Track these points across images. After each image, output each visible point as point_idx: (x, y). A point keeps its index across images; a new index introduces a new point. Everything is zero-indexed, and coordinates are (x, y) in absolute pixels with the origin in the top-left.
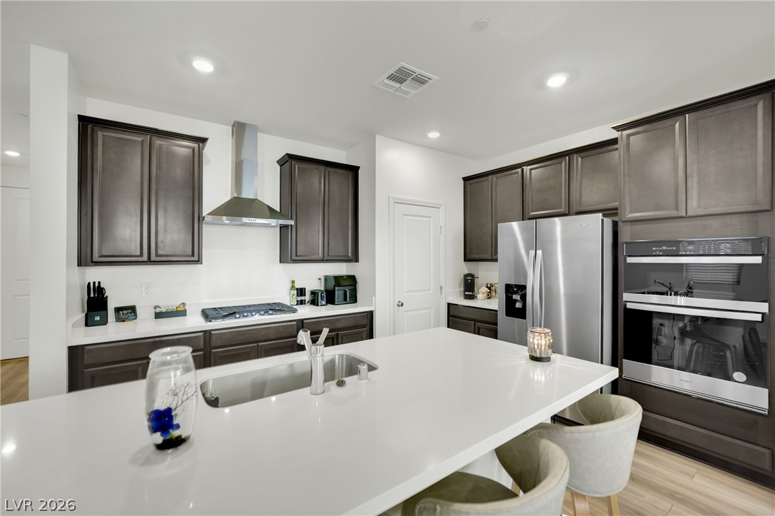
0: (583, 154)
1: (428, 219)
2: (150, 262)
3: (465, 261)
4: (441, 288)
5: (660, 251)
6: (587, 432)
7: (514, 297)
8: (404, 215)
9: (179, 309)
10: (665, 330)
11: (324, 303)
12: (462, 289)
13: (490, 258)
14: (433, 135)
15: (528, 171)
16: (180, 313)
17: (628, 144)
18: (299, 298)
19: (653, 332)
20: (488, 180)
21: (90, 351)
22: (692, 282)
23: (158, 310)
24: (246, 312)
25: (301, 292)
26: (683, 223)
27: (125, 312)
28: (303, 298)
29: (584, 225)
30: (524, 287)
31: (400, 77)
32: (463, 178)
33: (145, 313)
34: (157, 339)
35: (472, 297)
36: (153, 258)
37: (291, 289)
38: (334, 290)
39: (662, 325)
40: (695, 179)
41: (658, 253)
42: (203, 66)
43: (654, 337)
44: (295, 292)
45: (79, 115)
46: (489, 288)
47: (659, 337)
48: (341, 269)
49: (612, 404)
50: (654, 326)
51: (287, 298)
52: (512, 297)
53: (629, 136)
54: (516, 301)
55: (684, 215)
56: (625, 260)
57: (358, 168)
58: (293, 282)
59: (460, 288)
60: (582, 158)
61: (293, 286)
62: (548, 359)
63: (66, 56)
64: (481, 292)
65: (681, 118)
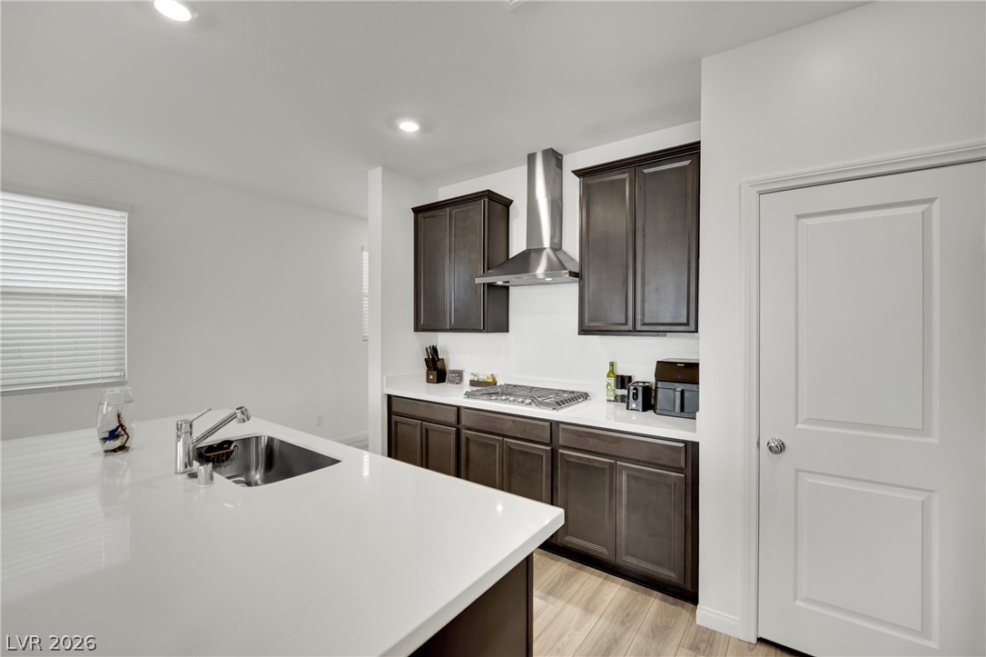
9: (488, 380)
11: (634, 405)
18: (619, 392)
21: (395, 401)
25: (623, 382)
27: (453, 375)
37: (609, 376)
38: (655, 387)
44: (612, 381)
58: (612, 364)
61: (612, 371)
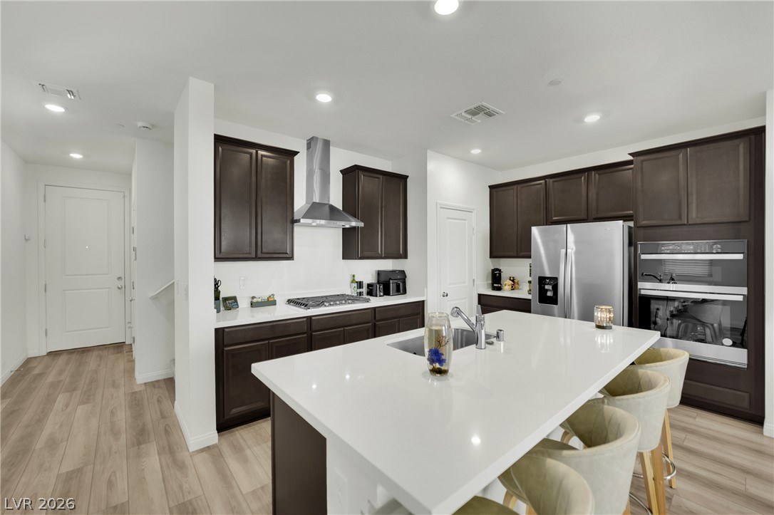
0: (600, 172)
1: (464, 221)
2: (256, 258)
3: (490, 257)
4: (474, 280)
5: (668, 250)
6: (661, 366)
7: (546, 287)
8: (448, 218)
9: (270, 299)
10: (660, 313)
11: (382, 294)
12: (490, 282)
13: (515, 255)
14: (476, 152)
15: (551, 182)
16: (271, 302)
17: (642, 168)
18: (359, 291)
19: (652, 314)
20: (513, 189)
21: (228, 332)
22: (674, 275)
23: (255, 300)
24: (331, 301)
25: (360, 285)
26: (685, 229)
27: (230, 302)
28: (361, 290)
29: (608, 229)
30: (556, 279)
31: (475, 112)
32: (489, 186)
33: (244, 303)
34: (275, 323)
35: (499, 289)
36: (260, 255)
37: (352, 282)
38: (389, 283)
39: (658, 309)
40: (694, 197)
41: (666, 251)
42: (324, 98)
43: (653, 319)
44: (356, 285)
45: (215, 135)
46: (513, 281)
47: (657, 319)
48: (388, 265)
49: (662, 354)
50: (652, 310)
51: (350, 290)
52: (544, 287)
53: (643, 161)
54: (547, 290)
55: (686, 223)
56: (640, 256)
57: (407, 177)
58: (354, 276)
59: (487, 281)
60: (599, 174)
61: (354, 280)
62: (610, 328)
63: (213, 85)
64: (506, 283)
65: (683, 150)
